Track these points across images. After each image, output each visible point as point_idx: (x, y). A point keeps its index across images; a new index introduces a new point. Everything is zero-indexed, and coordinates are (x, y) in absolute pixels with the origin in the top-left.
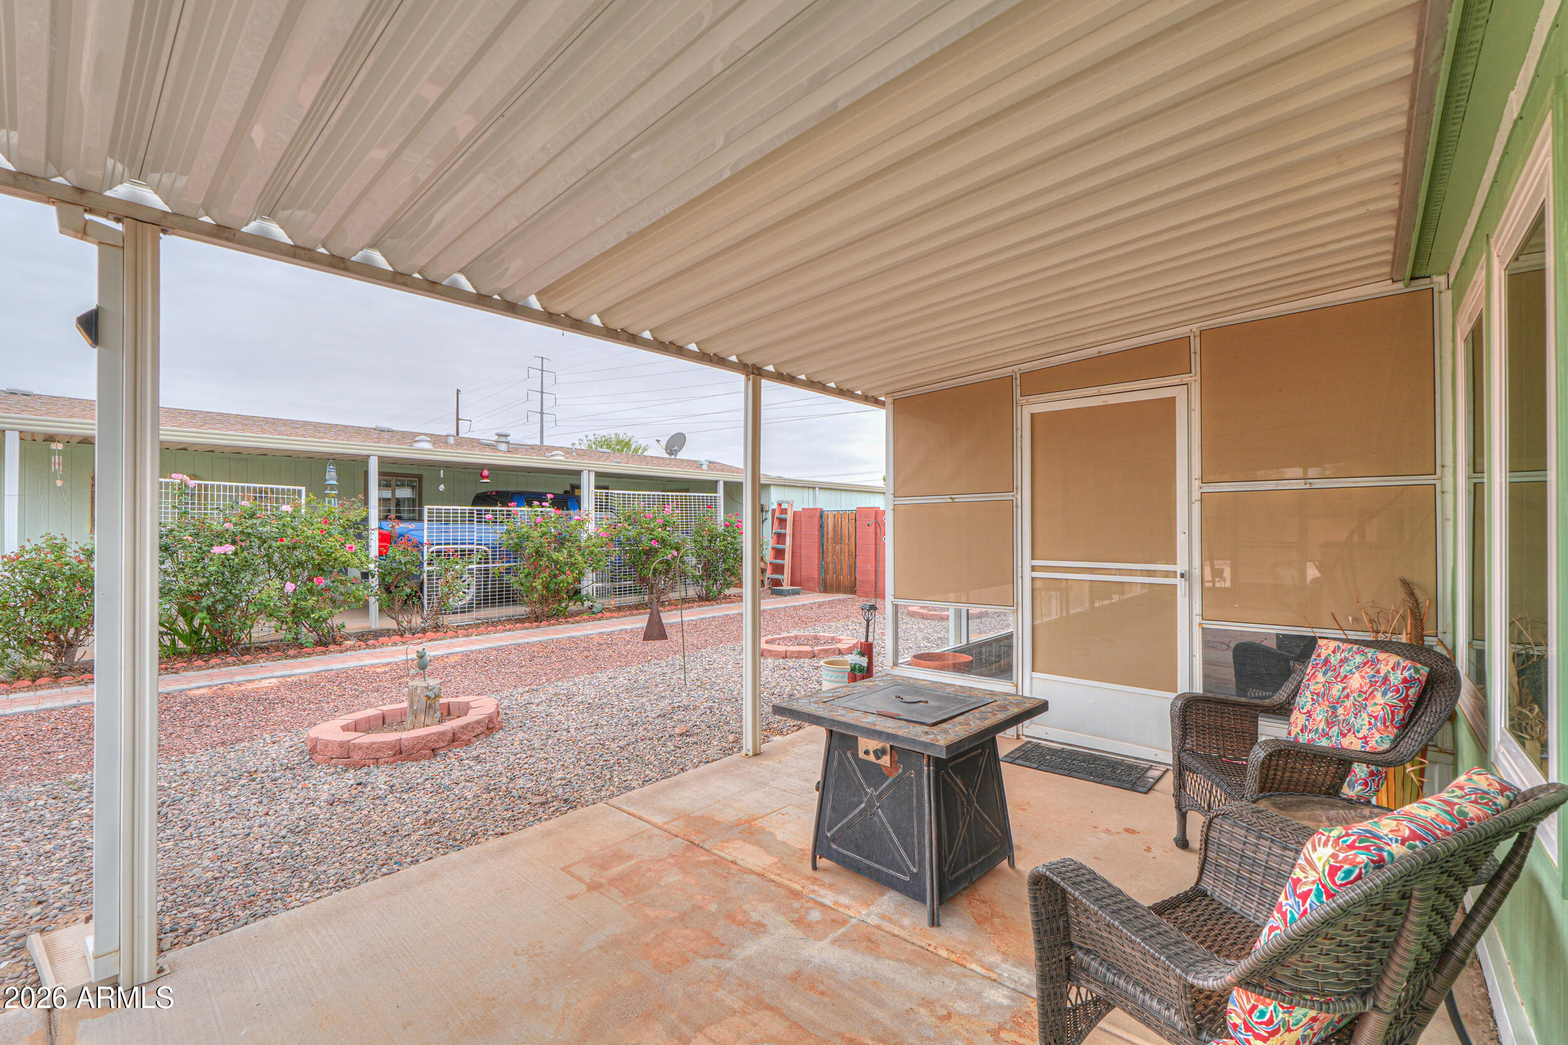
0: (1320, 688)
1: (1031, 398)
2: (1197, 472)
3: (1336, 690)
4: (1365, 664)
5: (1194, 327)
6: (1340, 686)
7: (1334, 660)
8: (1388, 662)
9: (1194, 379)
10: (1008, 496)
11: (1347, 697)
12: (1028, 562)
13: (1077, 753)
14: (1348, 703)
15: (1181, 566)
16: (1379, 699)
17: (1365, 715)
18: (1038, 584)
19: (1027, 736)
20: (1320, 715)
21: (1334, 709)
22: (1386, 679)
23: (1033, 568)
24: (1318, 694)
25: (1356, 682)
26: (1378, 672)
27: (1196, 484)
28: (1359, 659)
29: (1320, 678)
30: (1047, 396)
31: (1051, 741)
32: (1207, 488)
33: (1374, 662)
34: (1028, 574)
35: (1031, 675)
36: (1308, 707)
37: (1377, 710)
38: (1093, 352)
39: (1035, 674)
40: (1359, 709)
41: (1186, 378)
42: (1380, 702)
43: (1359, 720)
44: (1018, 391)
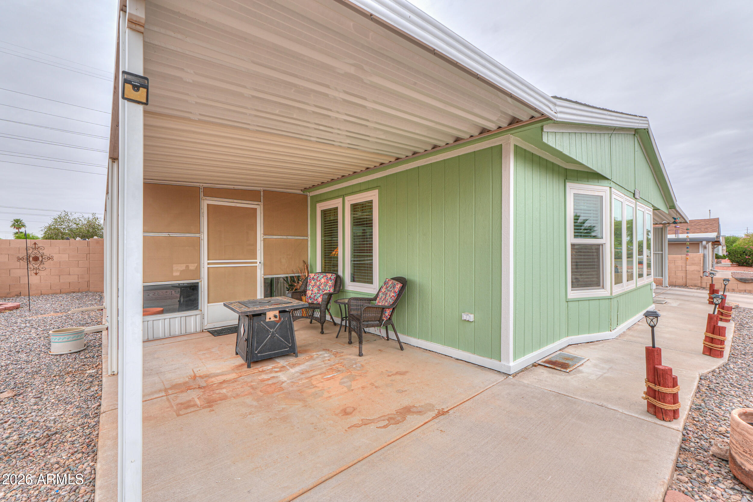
0: (313, 284)
1: (208, 198)
2: (262, 232)
3: (318, 283)
4: (324, 277)
5: (262, 188)
6: (319, 282)
7: (315, 277)
8: (329, 275)
9: (262, 203)
10: (198, 235)
11: (322, 284)
12: (206, 261)
13: (229, 328)
14: (322, 285)
15: (258, 261)
16: (330, 282)
17: (328, 286)
18: (211, 270)
19: (205, 329)
20: (315, 290)
21: (319, 288)
22: (330, 278)
23: (208, 264)
24: (313, 285)
25: (323, 280)
26: (328, 277)
27: (262, 235)
28: (322, 276)
29: (313, 282)
30: (216, 199)
31: (216, 328)
32: (265, 237)
33: (326, 276)
34: (206, 266)
35: (207, 305)
36: (311, 289)
37: (330, 284)
38: (232, 187)
39: (209, 304)
40: (326, 286)
41: (259, 203)
42: (330, 283)
43: (327, 288)
44: (202, 194)
